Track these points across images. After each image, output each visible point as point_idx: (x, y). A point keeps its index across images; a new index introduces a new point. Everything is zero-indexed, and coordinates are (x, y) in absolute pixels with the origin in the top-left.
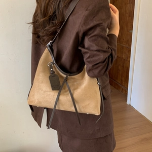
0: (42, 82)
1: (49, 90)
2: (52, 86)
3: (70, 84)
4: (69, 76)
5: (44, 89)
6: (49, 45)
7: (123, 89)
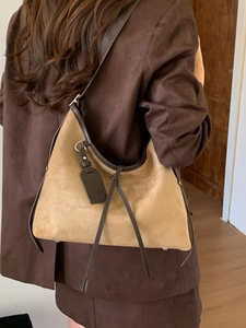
0: (67, 187)
1: (83, 204)
2: (90, 196)
3: (124, 189)
4: (123, 170)
5: (73, 202)
6: (75, 104)
7: (214, 190)
